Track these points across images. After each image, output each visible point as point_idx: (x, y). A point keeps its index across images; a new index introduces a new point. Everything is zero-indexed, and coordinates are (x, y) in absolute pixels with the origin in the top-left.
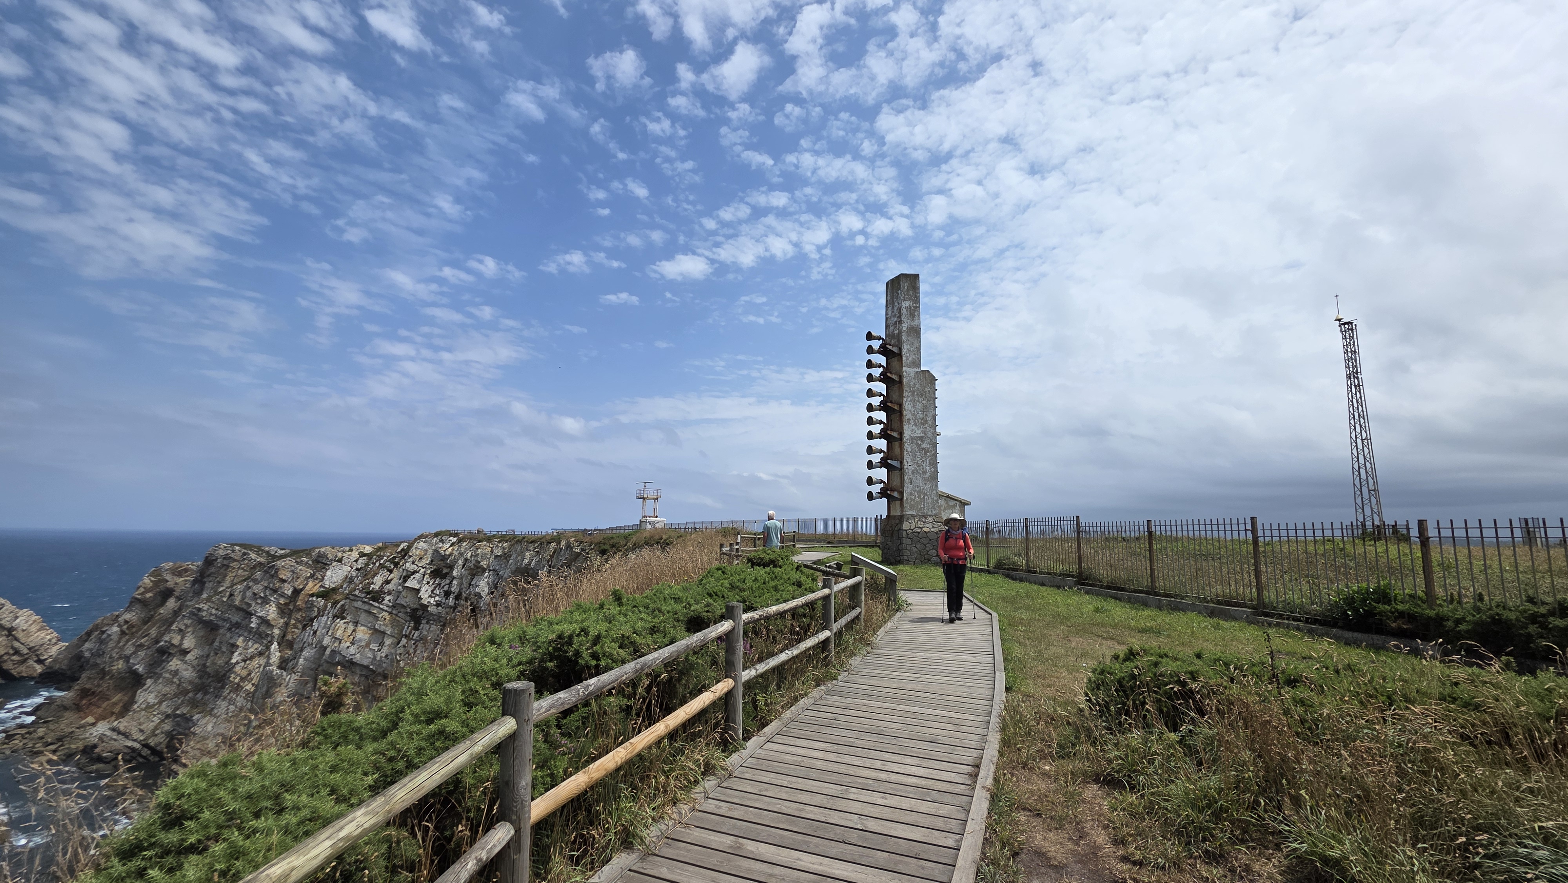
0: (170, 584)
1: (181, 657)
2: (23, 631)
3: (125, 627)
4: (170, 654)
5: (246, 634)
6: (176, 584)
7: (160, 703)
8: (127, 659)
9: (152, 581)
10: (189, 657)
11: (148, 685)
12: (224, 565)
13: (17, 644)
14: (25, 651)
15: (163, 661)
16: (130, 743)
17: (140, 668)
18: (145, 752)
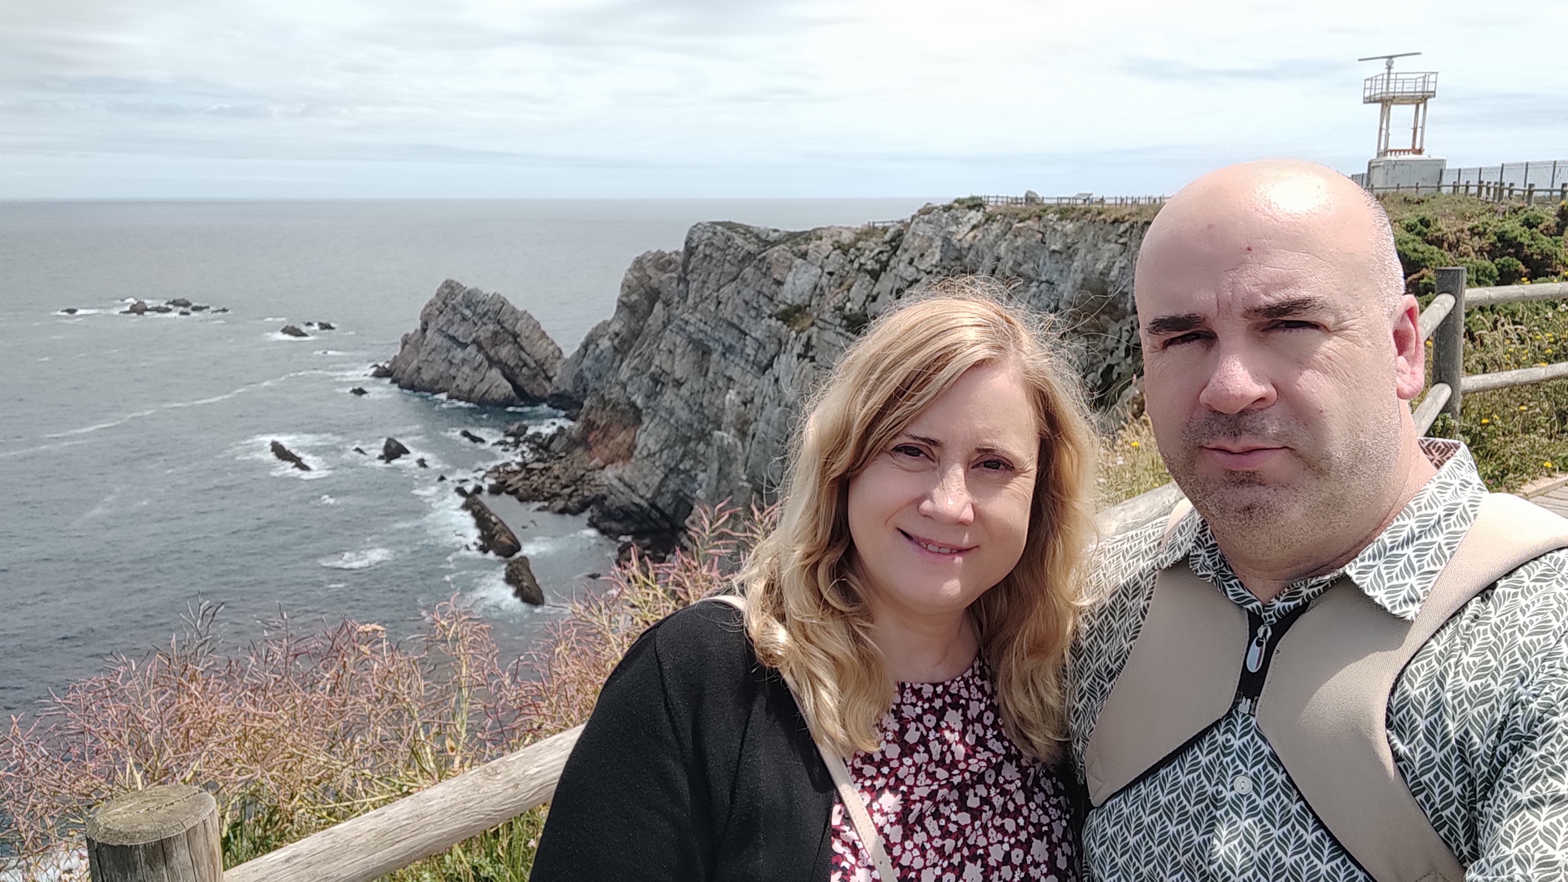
0: (654, 283)
1: (676, 390)
2: (527, 338)
3: (616, 341)
4: (663, 384)
5: (742, 363)
6: (661, 282)
7: (661, 450)
8: (624, 386)
10: (684, 391)
11: (645, 425)
12: (706, 256)
13: (524, 355)
14: (533, 365)
15: (657, 394)
16: (637, 500)
17: (639, 401)
18: (655, 514)
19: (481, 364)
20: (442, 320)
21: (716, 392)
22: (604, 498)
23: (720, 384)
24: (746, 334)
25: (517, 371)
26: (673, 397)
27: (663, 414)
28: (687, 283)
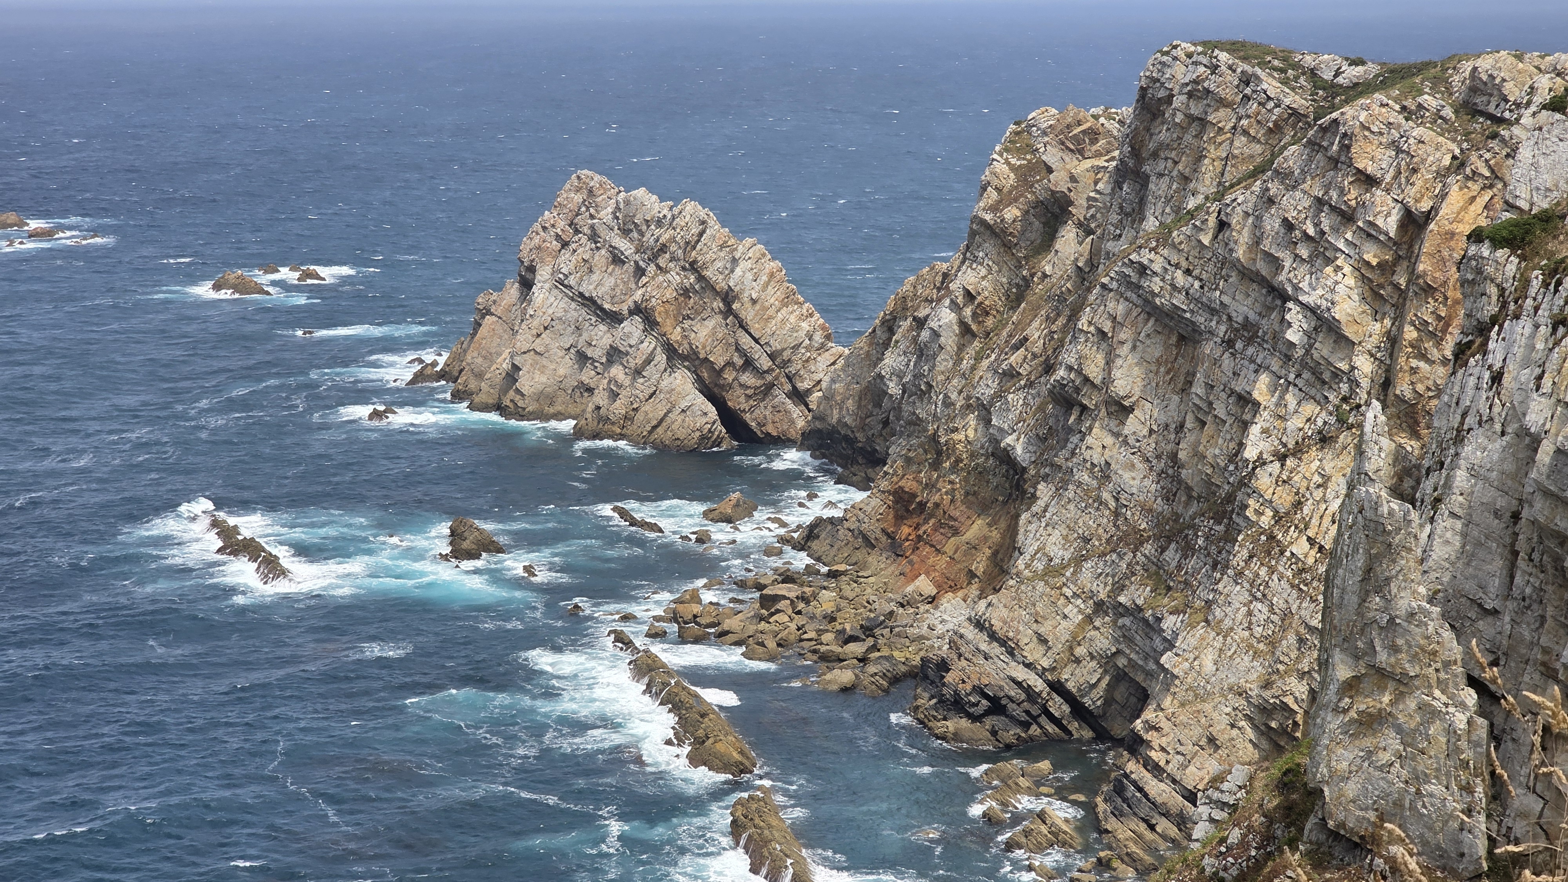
0: (1059, 181)
1: (1113, 424)
2: (754, 302)
3: (968, 312)
4: (1084, 408)
5: (1275, 364)
6: (1073, 177)
7: (1079, 560)
8: (984, 412)
9: (1012, 167)
10: (1133, 425)
11: (1041, 503)
12: (1191, 117)
13: (746, 341)
14: (765, 363)
15: (1070, 431)
16: (1020, 673)
18: (1058, 707)
19: (648, 361)
20: (567, 262)
21: (1209, 429)
22: (943, 666)
23: (1220, 410)
24: (1285, 298)
25: (729, 376)
26: (1109, 440)
27: (1085, 477)
28: (1142, 181)
